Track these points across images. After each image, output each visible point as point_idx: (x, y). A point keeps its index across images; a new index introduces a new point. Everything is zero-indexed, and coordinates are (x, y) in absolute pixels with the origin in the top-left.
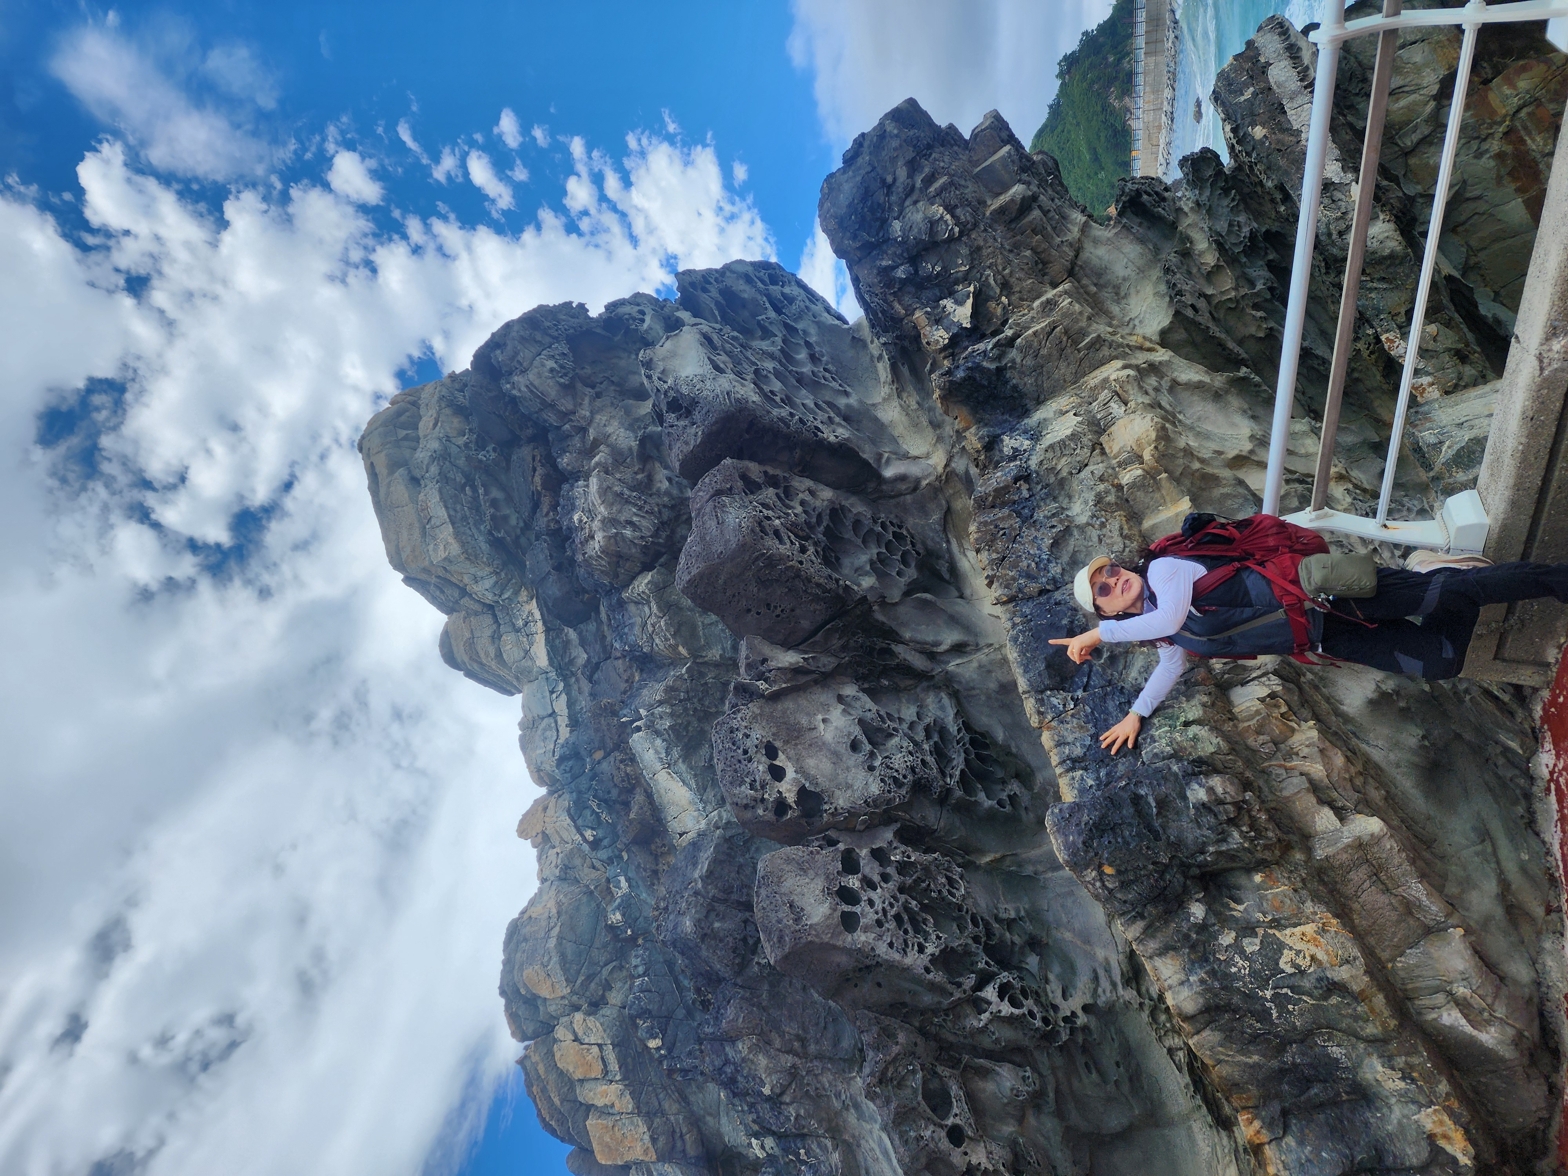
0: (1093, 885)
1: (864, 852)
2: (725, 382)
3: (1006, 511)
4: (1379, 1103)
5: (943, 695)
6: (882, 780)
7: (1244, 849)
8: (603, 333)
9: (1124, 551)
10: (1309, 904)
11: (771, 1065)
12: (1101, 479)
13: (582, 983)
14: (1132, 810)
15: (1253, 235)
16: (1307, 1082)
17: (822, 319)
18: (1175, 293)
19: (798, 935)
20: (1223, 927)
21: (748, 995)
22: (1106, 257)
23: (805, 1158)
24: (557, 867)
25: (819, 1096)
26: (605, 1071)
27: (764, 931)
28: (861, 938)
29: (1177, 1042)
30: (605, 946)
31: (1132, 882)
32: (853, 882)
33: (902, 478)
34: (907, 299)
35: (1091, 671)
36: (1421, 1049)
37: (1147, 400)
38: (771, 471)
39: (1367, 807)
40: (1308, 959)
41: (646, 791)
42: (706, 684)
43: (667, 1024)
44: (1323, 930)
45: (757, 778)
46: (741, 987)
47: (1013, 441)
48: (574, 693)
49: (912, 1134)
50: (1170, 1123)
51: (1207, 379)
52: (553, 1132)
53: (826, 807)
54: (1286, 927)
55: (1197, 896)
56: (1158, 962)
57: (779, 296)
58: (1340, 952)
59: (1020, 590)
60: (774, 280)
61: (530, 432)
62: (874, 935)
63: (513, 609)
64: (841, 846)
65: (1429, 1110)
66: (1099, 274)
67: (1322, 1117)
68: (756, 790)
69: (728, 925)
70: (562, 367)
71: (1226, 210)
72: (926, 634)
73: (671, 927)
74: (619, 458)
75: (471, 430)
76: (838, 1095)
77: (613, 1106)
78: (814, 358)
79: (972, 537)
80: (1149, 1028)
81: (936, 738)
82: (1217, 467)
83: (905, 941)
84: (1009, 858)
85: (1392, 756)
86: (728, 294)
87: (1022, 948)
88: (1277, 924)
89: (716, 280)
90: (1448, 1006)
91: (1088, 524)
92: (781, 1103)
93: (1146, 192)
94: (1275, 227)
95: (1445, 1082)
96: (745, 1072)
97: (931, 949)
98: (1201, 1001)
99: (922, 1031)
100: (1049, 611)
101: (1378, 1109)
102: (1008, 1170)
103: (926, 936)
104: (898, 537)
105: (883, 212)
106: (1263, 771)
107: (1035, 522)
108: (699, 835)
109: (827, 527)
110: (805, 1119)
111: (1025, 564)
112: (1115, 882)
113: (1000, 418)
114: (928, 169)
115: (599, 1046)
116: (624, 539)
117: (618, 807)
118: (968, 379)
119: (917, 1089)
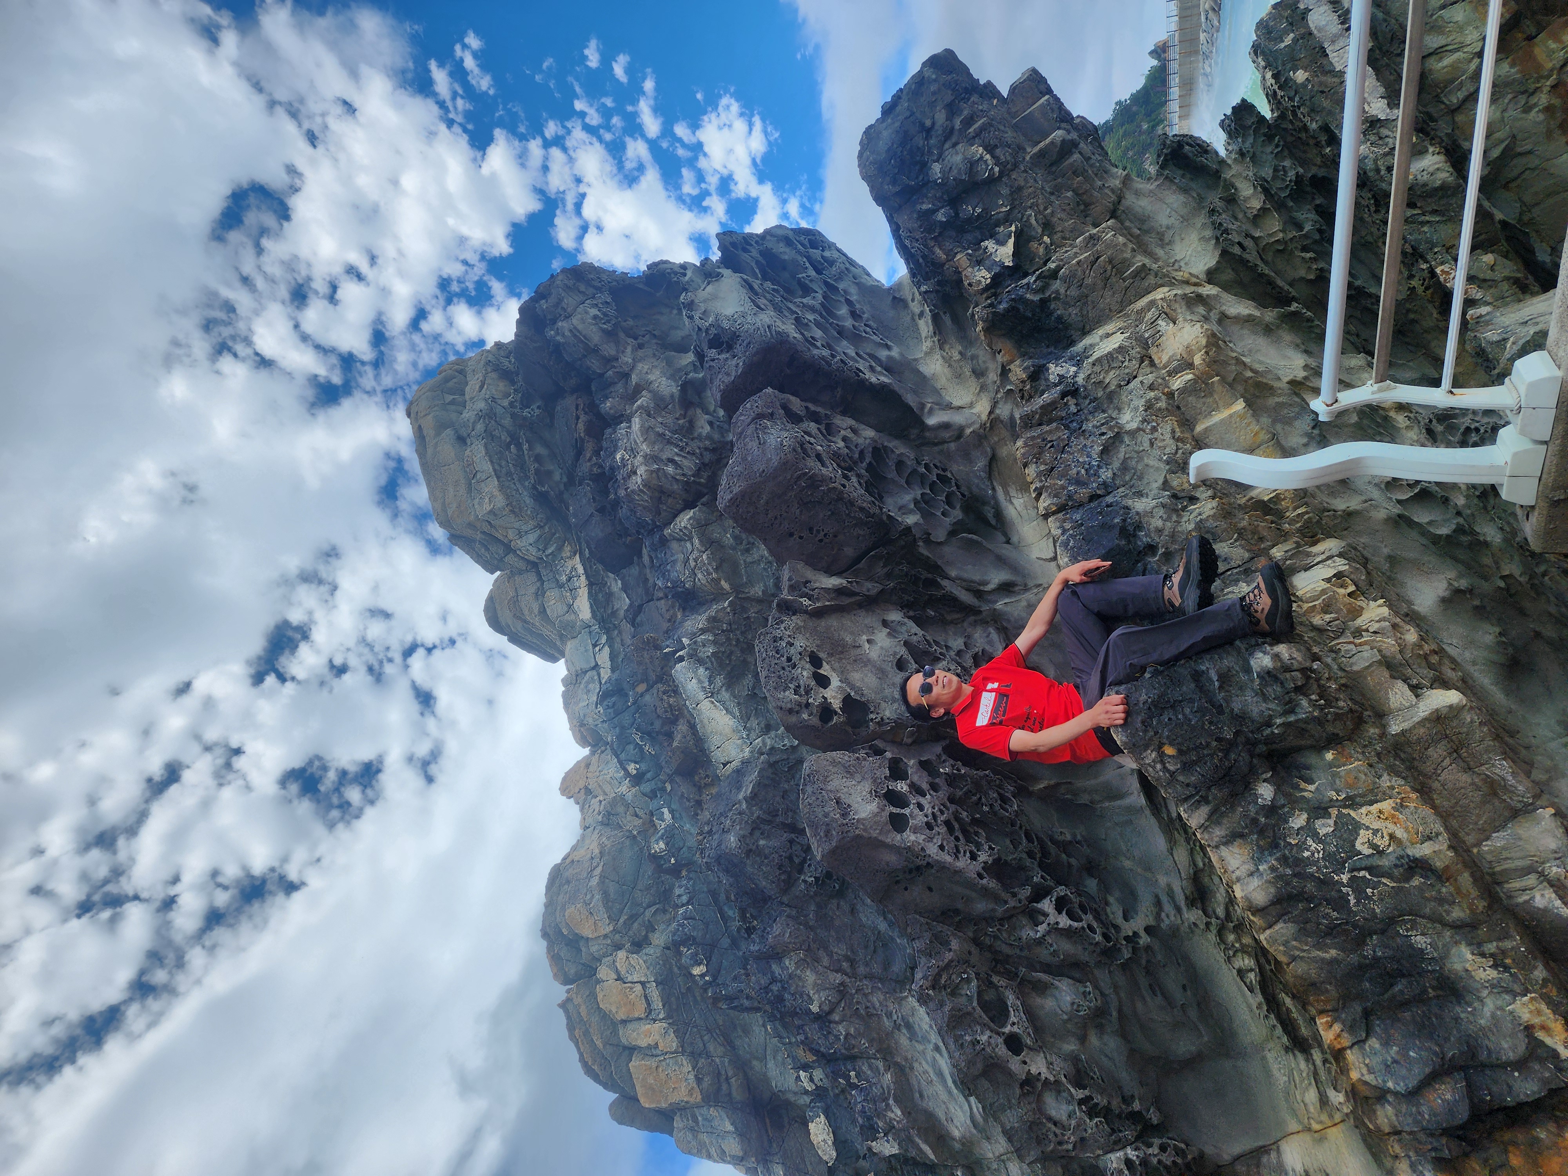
0: (1154, 768)
1: (912, 763)
2: (767, 318)
3: (1053, 425)
4: (1468, 997)
5: (991, 630)
7: (1314, 719)
8: (646, 288)
9: (1176, 453)
10: (1385, 777)
11: (819, 982)
12: (1151, 388)
13: (625, 923)
14: (1193, 685)
15: (1299, 179)
16: (1389, 978)
17: (863, 281)
18: (1221, 233)
19: (846, 828)
20: (1293, 809)
21: (794, 913)
22: (1149, 208)
23: (856, 1081)
24: (599, 813)
25: (870, 1016)
26: (649, 1010)
27: (810, 827)
28: (910, 837)
29: (1247, 961)
30: (648, 888)
31: (1195, 763)
32: (902, 787)
33: (946, 426)
34: (948, 245)
36: (1514, 932)
38: (812, 407)
39: (1445, 683)
40: (1387, 838)
41: (688, 722)
42: (748, 618)
43: (712, 951)
44: (1402, 805)
45: (802, 683)
46: (787, 905)
47: (1059, 368)
48: (617, 645)
49: (968, 1038)
50: (1243, 1054)
51: (1257, 313)
52: (596, 1077)
53: (872, 716)
54: (1362, 806)
55: (1264, 776)
56: (1224, 851)
57: (819, 259)
58: (1421, 829)
59: (1070, 497)
60: (813, 245)
61: (573, 381)
62: (923, 837)
63: (556, 565)
64: (888, 755)
65: (1525, 998)
66: (1143, 220)
67: (1407, 1014)
68: (801, 696)
69: (774, 843)
70: (605, 315)
71: (1270, 157)
72: (973, 573)
73: (715, 844)
74: (661, 404)
75: (515, 392)
76: (889, 1015)
77: (656, 1046)
78: (854, 315)
79: (1019, 456)
80: (1216, 951)
83: (957, 847)
84: (1063, 786)
85: (1467, 654)
86: (770, 256)
87: (1080, 870)
88: (1352, 802)
89: (757, 242)
90: (1541, 887)
91: (1139, 429)
92: (830, 1022)
93: (1188, 144)
94: (1322, 173)
95: (1541, 967)
96: (792, 990)
97: (983, 857)
98: (1272, 890)
99: (976, 941)
100: (1100, 513)
101: (1469, 1004)
102: (1070, 1082)
103: (979, 846)
104: (943, 479)
105: (923, 155)
106: (1332, 650)
107: (1084, 431)
108: (743, 763)
109: (870, 464)
110: (855, 1038)
111: (1074, 471)
112: (1176, 764)
113: (1045, 351)
114: (966, 112)
115: (643, 984)
116: (666, 474)
117: (661, 737)
118: (1012, 310)
119: (972, 997)
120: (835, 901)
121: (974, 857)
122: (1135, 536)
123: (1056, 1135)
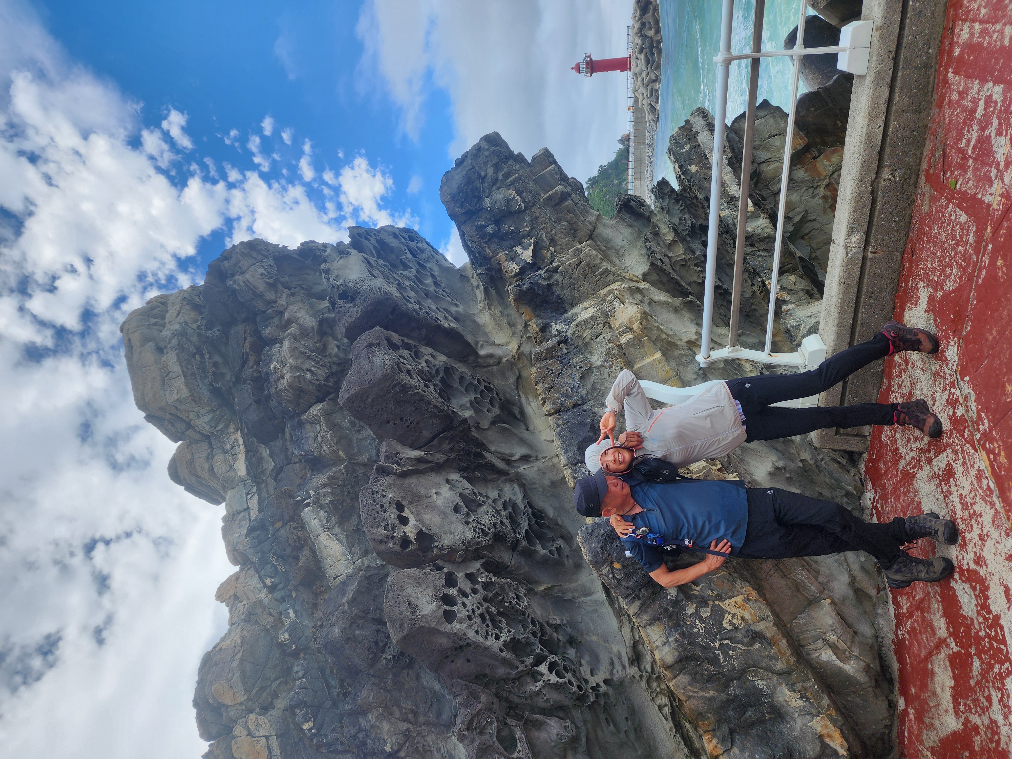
0: (608, 577)
1: (461, 575)
2: (379, 283)
3: (553, 361)
4: (788, 718)
5: (515, 485)
6: (474, 530)
8: (300, 258)
10: (738, 581)
11: (392, 730)
12: (609, 341)
13: (256, 693)
15: (693, 226)
16: (744, 708)
17: (442, 263)
18: (650, 253)
19: (414, 622)
20: (688, 602)
21: (377, 681)
22: (611, 234)
24: (243, 613)
25: (425, 751)
26: (270, 756)
27: (390, 622)
28: (457, 626)
29: (664, 700)
30: (275, 667)
31: (632, 573)
32: (453, 592)
33: (491, 356)
34: (494, 247)
36: (810, 676)
37: (635, 302)
38: (406, 340)
40: (740, 619)
41: (311, 548)
42: (357, 477)
43: (317, 710)
44: (748, 599)
45: (389, 522)
46: (373, 676)
47: (557, 326)
48: (264, 494)
51: (670, 300)
53: (436, 544)
54: (726, 599)
56: (649, 630)
57: (415, 248)
58: (758, 613)
59: (562, 405)
60: (411, 239)
61: (244, 315)
62: (465, 625)
63: (223, 438)
64: (445, 570)
65: (818, 718)
66: (607, 242)
67: (754, 731)
68: (388, 531)
69: (366, 632)
70: (269, 273)
71: (678, 212)
72: (505, 449)
73: (324, 634)
74: (304, 333)
75: (202, 319)
76: (439, 750)
78: (436, 283)
79: (533, 377)
80: (646, 693)
81: (510, 509)
83: (487, 631)
84: (556, 588)
86: (382, 243)
87: (564, 643)
88: (720, 597)
89: (375, 234)
90: (825, 648)
91: (602, 366)
93: (633, 200)
95: (826, 697)
96: (373, 736)
97: (504, 637)
98: (676, 654)
99: (497, 695)
100: (579, 415)
101: (788, 723)
103: (501, 629)
104: (488, 389)
105: (479, 192)
107: (571, 365)
108: (347, 577)
109: (442, 378)
111: (565, 389)
112: (621, 574)
113: (550, 315)
114: (505, 170)
115: (267, 737)
116: (304, 379)
117: (291, 559)
118: (531, 289)
119: (493, 734)
120: (405, 671)
121: (498, 638)
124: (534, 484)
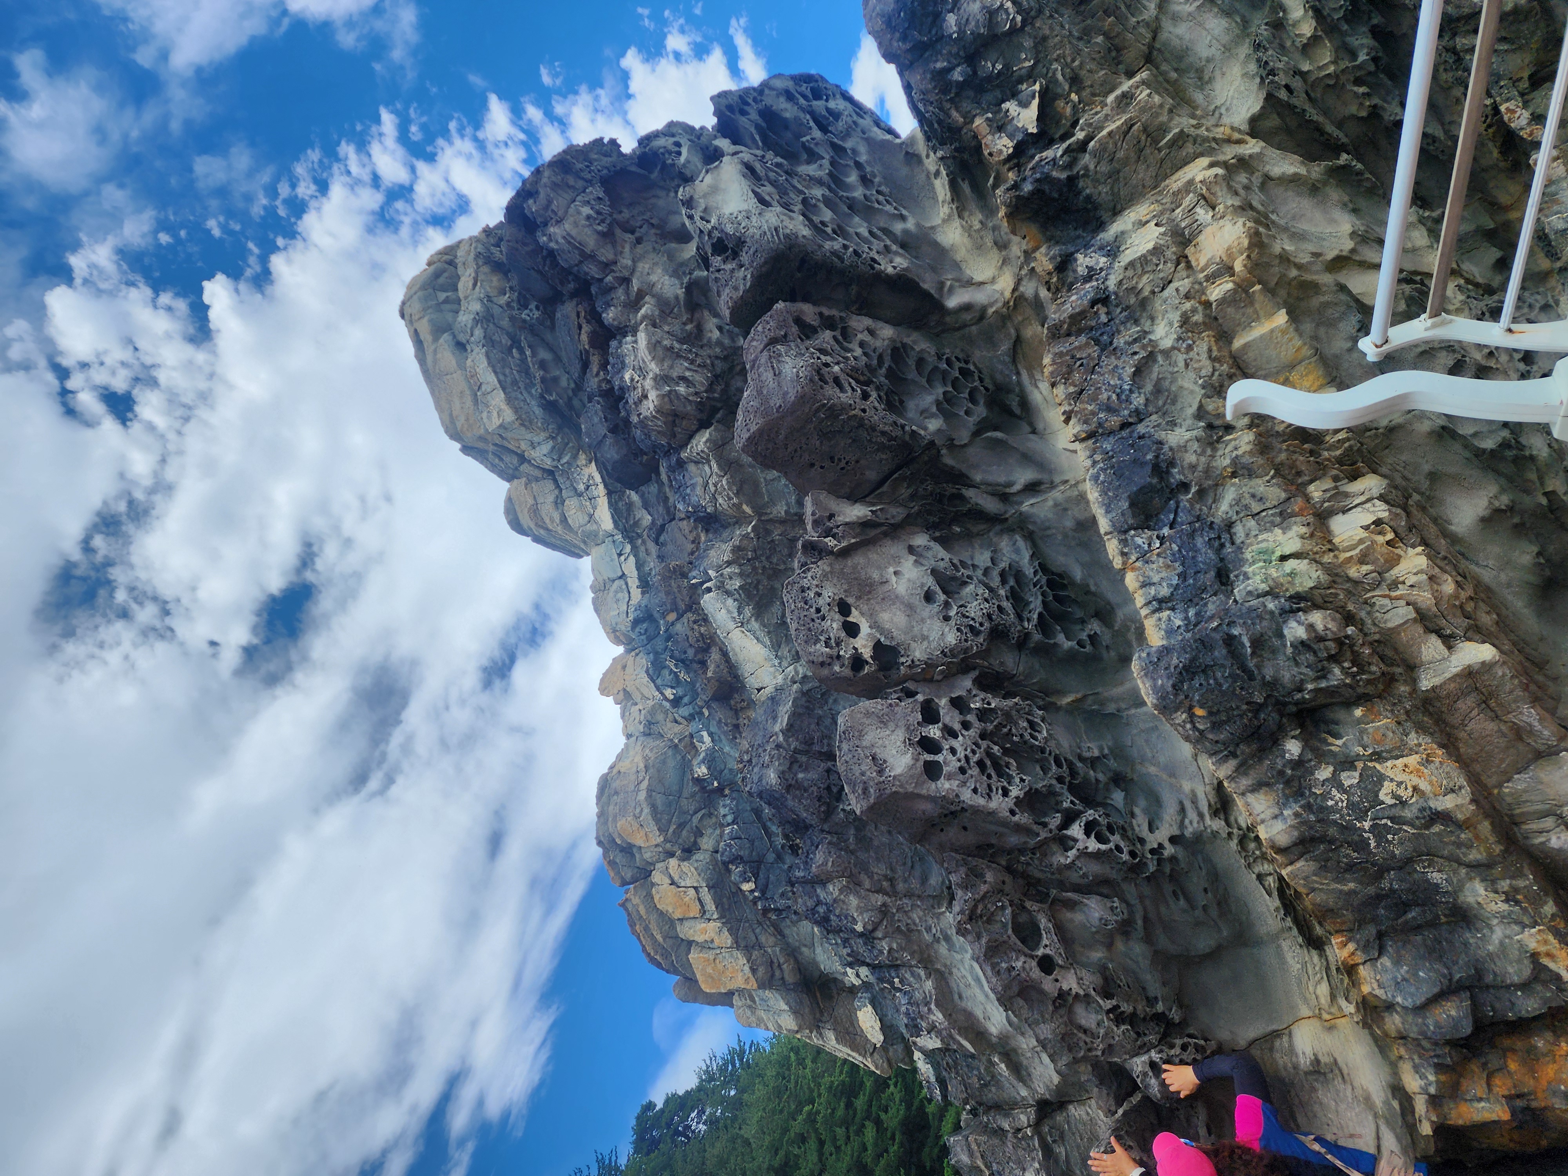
0: (1184, 727)
1: (943, 702)
2: (773, 217)
3: (1083, 339)
4: (1479, 924)
5: (1018, 537)
6: (958, 630)
7: (1346, 685)
8: (639, 170)
9: (1213, 375)
10: (1413, 735)
11: (862, 905)
12: (1187, 297)
13: (674, 832)
14: (1224, 651)
16: (1404, 907)
17: (872, 135)
18: (1267, 73)
19: (882, 786)
20: (1320, 763)
21: (835, 840)
22: (1187, 36)
23: (899, 986)
24: (640, 723)
25: (910, 931)
26: (703, 911)
27: (848, 784)
29: (1266, 867)
30: (693, 795)
31: (1224, 723)
32: (934, 732)
33: (967, 307)
34: (966, 105)
35: (1178, 507)
36: (1526, 871)
37: (1237, 203)
38: (826, 312)
39: (1477, 633)
40: (1410, 789)
41: (721, 650)
42: (773, 541)
43: (759, 868)
44: (1427, 761)
45: (832, 635)
46: (829, 833)
47: (1088, 259)
48: (642, 554)
49: (1004, 965)
50: (1258, 943)
51: (1303, 171)
52: (659, 965)
53: (903, 660)
54: (1387, 759)
55: (1293, 733)
56: (1251, 798)
57: (824, 113)
58: (1445, 782)
59: (1100, 425)
60: (817, 94)
61: (572, 286)
62: (957, 782)
63: (573, 473)
64: (920, 698)
65: (1534, 930)
66: (1180, 57)
67: (1419, 938)
68: (831, 648)
69: (812, 774)
70: (598, 213)
72: (997, 475)
73: (755, 776)
74: (666, 308)
75: (511, 288)
76: (928, 929)
77: (712, 941)
78: (865, 180)
79: (1047, 371)
80: (1238, 856)
81: (1012, 582)
82: (1317, 272)
83: (989, 786)
84: (1091, 698)
85: (1504, 576)
86: (769, 116)
87: (1107, 784)
88: (1378, 757)
89: (755, 100)
90: (1558, 829)
91: (1173, 348)
92: (874, 938)
95: (1551, 903)
96: (837, 912)
97: (1015, 792)
98: (1296, 833)
99: (1009, 869)
100: (1132, 446)
101: (1479, 930)
102: (1099, 994)
103: (1010, 779)
104: (964, 372)
105: (936, 4)
106: (1366, 603)
107: (1114, 349)
108: (776, 689)
109: (889, 369)
110: (897, 952)
111: (1105, 396)
112: (1206, 724)
113: (1073, 234)
115: (695, 888)
116: (678, 396)
117: (695, 666)
118: (1037, 192)
119: (1007, 923)
122: (1168, 472)
123: (1086, 1043)
124: (1049, 528)
